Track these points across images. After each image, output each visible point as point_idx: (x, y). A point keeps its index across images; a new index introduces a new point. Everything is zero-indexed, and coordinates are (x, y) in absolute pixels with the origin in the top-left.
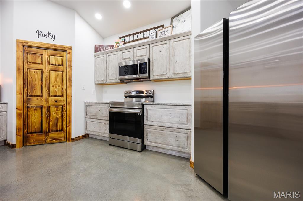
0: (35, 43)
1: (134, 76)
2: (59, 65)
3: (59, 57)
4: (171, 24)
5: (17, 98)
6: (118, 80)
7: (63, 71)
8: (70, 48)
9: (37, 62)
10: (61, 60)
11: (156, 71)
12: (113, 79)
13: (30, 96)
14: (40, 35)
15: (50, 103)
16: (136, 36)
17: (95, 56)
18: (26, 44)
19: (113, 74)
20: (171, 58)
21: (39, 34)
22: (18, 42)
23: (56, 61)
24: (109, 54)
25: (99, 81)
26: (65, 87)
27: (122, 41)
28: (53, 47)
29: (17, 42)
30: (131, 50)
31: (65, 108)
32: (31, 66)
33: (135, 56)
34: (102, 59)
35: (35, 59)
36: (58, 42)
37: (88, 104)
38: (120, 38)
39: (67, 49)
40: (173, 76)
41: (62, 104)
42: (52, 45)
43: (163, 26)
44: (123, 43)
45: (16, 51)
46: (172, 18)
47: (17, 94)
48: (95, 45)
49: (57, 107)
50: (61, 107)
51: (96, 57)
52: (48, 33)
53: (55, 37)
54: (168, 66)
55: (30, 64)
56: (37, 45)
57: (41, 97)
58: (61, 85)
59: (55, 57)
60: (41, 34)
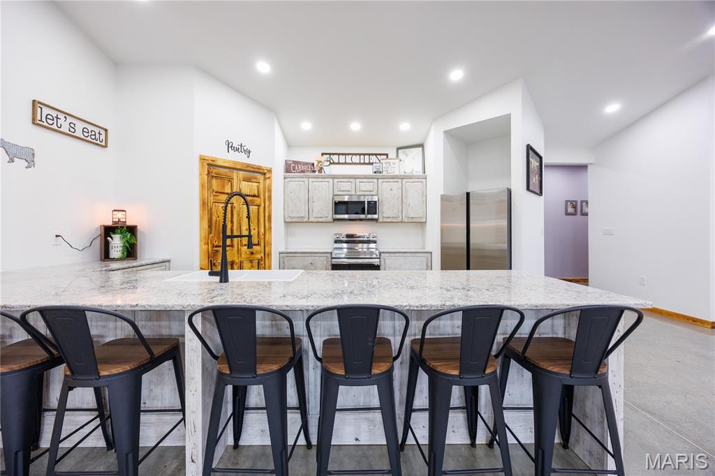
0: (225, 161)
1: (362, 216)
2: (254, 196)
3: (254, 184)
4: (397, 156)
5: (201, 250)
6: (330, 219)
7: (259, 206)
8: (270, 171)
9: (226, 191)
10: (256, 188)
11: (385, 211)
12: (321, 218)
13: (216, 247)
14: (230, 149)
15: (243, 256)
16: (348, 158)
17: (285, 178)
18: (213, 163)
19: (322, 209)
20: (404, 200)
21: (230, 146)
22: (202, 159)
23: (251, 189)
24: (314, 180)
25: (294, 217)
26: (262, 231)
27: (327, 161)
28: (249, 169)
29: (200, 159)
30: (351, 180)
31: (262, 262)
32: (218, 198)
33: (357, 189)
34: (300, 185)
35: (223, 187)
36: (253, 161)
37: (285, 255)
38: (323, 154)
39: (266, 171)
40: (406, 220)
41: (259, 256)
42: (248, 166)
43: (387, 155)
44: (328, 163)
45: (198, 175)
46: (398, 149)
47: (201, 245)
48: (286, 161)
49: (251, 261)
50: (257, 261)
51: (286, 180)
52: (241, 146)
53: (249, 152)
54: (400, 209)
55: (216, 194)
56: (227, 165)
57: (230, 248)
58: (256, 228)
59: (249, 183)
60: (231, 147)
